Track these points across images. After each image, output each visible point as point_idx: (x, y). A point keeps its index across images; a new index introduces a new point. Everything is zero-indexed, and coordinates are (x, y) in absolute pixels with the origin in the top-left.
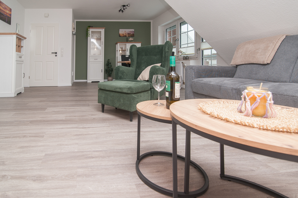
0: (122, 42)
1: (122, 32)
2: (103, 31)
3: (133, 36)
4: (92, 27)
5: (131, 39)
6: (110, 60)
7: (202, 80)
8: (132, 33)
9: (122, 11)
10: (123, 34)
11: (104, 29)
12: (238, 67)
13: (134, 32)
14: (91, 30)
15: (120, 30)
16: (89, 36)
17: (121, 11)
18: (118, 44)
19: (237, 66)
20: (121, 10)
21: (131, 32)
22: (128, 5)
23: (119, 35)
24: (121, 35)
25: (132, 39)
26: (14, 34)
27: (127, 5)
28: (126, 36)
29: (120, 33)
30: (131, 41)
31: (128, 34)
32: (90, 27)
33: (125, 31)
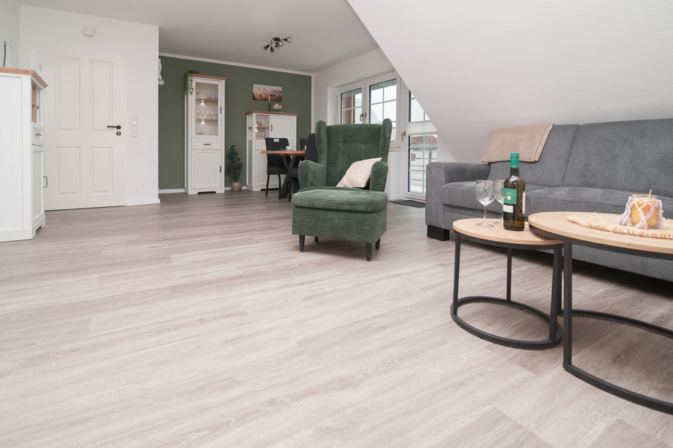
0: (260, 110)
1: (259, 89)
2: (221, 84)
3: (279, 100)
4: (197, 73)
5: (277, 106)
6: (235, 148)
7: (461, 186)
8: (278, 95)
9: (272, 48)
10: (261, 95)
11: (224, 82)
12: (492, 166)
13: (282, 92)
14: (195, 81)
15: (254, 85)
16: (191, 93)
17: (269, 49)
18: (254, 115)
19: (490, 164)
20: (268, 46)
21: (275, 91)
22: (289, 40)
23: (254, 96)
24: (256, 97)
25: (280, 107)
26: (26, 72)
27: (286, 40)
28: (266, 100)
29: (254, 92)
30: (277, 110)
31: (271, 95)
32: (192, 72)
33: (265, 90)
